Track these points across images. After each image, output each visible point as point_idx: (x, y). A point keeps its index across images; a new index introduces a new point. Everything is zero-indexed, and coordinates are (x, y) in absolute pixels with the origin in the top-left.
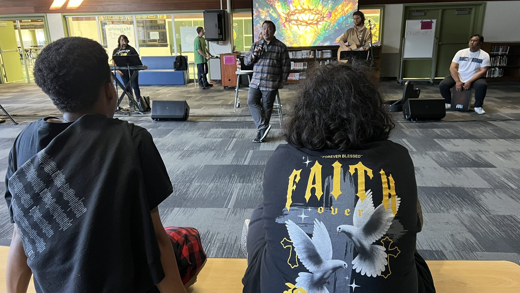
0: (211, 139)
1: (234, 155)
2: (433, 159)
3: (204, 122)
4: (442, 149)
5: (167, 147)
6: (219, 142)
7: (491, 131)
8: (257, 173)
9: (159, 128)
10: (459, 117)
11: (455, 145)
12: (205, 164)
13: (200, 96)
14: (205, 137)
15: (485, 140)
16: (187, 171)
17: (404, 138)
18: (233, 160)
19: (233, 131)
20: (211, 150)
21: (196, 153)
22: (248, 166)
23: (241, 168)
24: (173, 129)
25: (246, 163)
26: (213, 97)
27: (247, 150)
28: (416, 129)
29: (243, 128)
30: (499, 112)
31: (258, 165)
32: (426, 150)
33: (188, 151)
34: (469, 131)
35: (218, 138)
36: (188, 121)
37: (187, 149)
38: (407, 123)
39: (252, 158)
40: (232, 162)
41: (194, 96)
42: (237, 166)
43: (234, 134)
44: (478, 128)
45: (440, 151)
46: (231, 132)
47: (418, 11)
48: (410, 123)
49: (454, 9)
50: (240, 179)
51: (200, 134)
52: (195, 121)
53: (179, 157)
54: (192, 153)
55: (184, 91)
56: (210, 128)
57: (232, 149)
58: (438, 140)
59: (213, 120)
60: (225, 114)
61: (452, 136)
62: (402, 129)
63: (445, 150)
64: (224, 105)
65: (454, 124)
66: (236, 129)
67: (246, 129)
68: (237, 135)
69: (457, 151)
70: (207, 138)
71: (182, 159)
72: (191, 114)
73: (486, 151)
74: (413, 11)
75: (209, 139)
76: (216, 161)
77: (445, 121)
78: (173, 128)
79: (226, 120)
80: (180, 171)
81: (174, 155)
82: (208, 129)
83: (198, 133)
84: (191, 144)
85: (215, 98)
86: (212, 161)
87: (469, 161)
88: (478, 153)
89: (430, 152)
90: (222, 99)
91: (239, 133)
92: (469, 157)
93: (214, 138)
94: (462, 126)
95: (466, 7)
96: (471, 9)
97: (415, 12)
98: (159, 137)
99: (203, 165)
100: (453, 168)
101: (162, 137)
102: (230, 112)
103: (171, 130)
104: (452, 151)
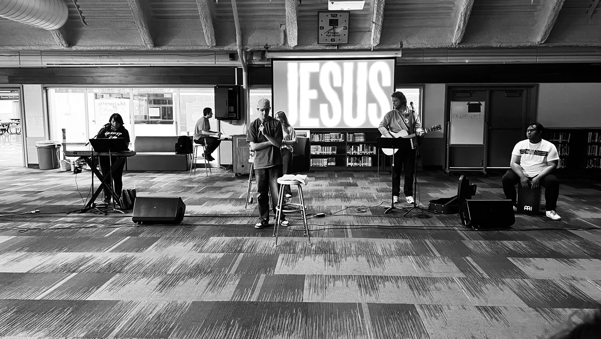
0: (208, 254)
1: (237, 283)
2: (514, 292)
3: (202, 227)
4: (524, 276)
5: (144, 269)
6: (219, 259)
7: (577, 246)
8: (268, 319)
9: (141, 236)
10: (531, 224)
11: (538, 268)
12: (194, 300)
13: (204, 187)
14: (201, 252)
15: (575, 260)
16: (164, 314)
17: (469, 256)
18: (235, 291)
19: (241, 240)
20: (206, 273)
21: (183, 279)
22: (255, 304)
23: (246, 308)
24: (159, 238)
25: (254, 299)
26: (220, 188)
27: (256, 273)
28: (481, 241)
29: (254, 236)
30: (577, 216)
31: (270, 303)
32: (502, 277)
33: (172, 274)
34: (550, 245)
35: (218, 253)
36: (182, 225)
37: (172, 272)
38: (467, 232)
39: (264, 289)
40: (233, 297)
41: (197, 186)
42: (240, 303)
43: (241, 245)
44: (560, 240)
45: (522, 279)
46: (238, 242)
47: (462, 92)
48: (471, 232)
49: (503, 90)
50: (242, 330)
51: (194, 246)
52: (190, 225)
53: (157, 287)
54: (177, 280)
55: (185, 180)
56: (209, 236)
57: (235, 273)
58: (514, 260)
59: (216, 223)
60: (233, 213)
61: (529, 252)
62: (463, 241)
63: (527, 277)
64: (233, 199)
65: (527, 234)
66: (245, 238)
67: (258, 238)
68: (245, 247)
69: (544, 278)
70: (203, 252)
71: (161, 290)
72: (187, 213)
73: (582, 280)
74: (457, 91)
75: (206, 255)
76: (210, 294)
77: (515, 230)
78: (160, 236)
79: (233, 223)
80: (155, 312)
81: (152, 282)
82: (206, 237)
83: (192, 244)
84: (179, 262)
85: (223, 190)
86: (204, 294)
87: (565, 296)
88: (573, 283)
89: (507, 280)
90: (232, 191)
91: (249, 244)
92: (563, 290)
93: (213, 252)
94: (538, 236)
95: (517, 89)
96: (522, 91)
97: (459, 93)
98: (137, 252)
99: (189, 301)
100: (546, 309)
101: (141, 251)
102: (240, 211)
103: (156, 239)
104: (538, 278)
